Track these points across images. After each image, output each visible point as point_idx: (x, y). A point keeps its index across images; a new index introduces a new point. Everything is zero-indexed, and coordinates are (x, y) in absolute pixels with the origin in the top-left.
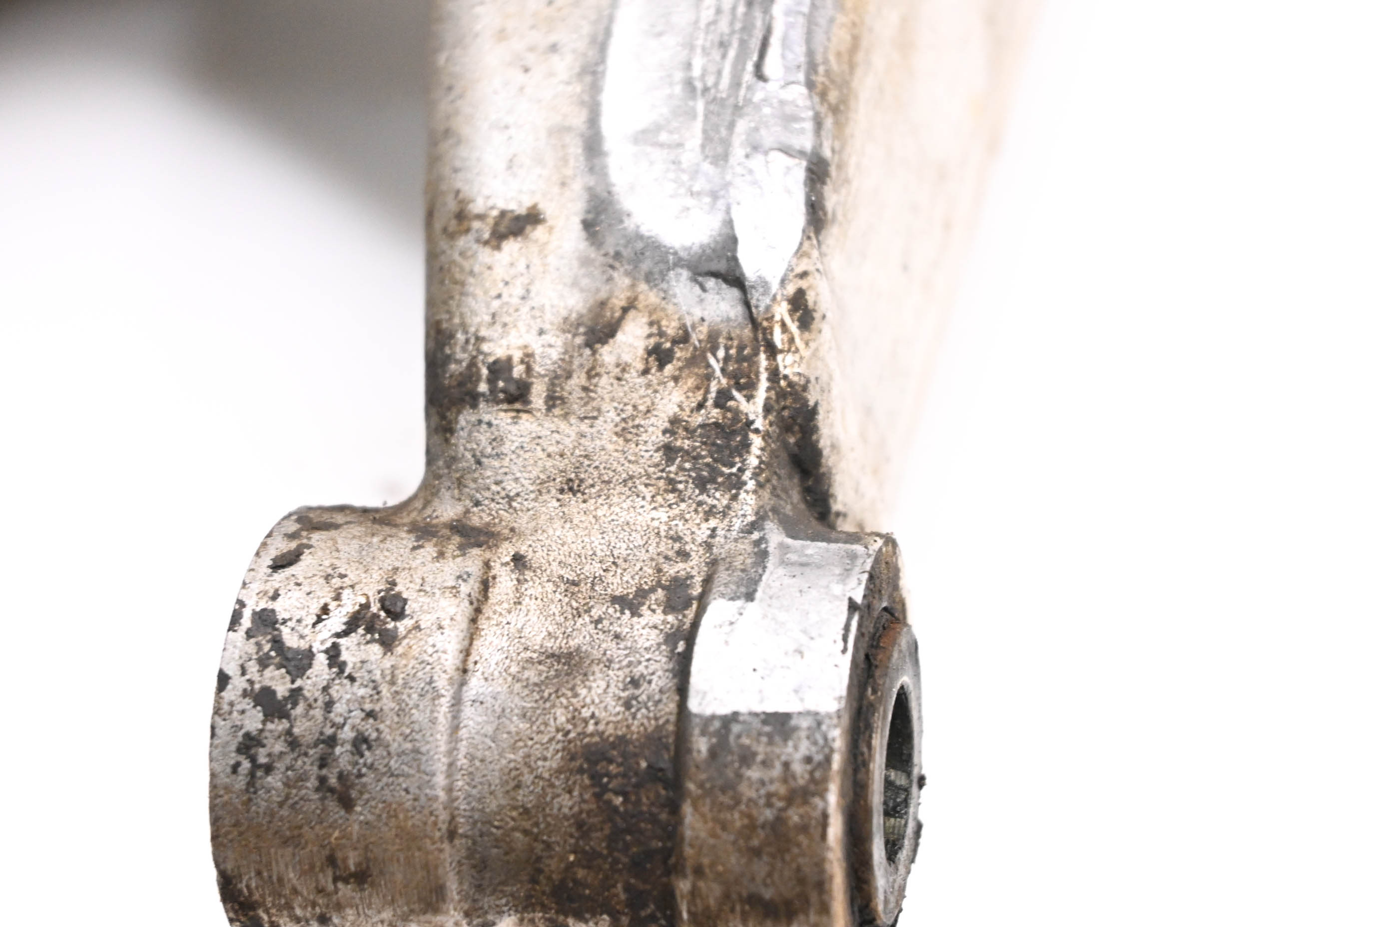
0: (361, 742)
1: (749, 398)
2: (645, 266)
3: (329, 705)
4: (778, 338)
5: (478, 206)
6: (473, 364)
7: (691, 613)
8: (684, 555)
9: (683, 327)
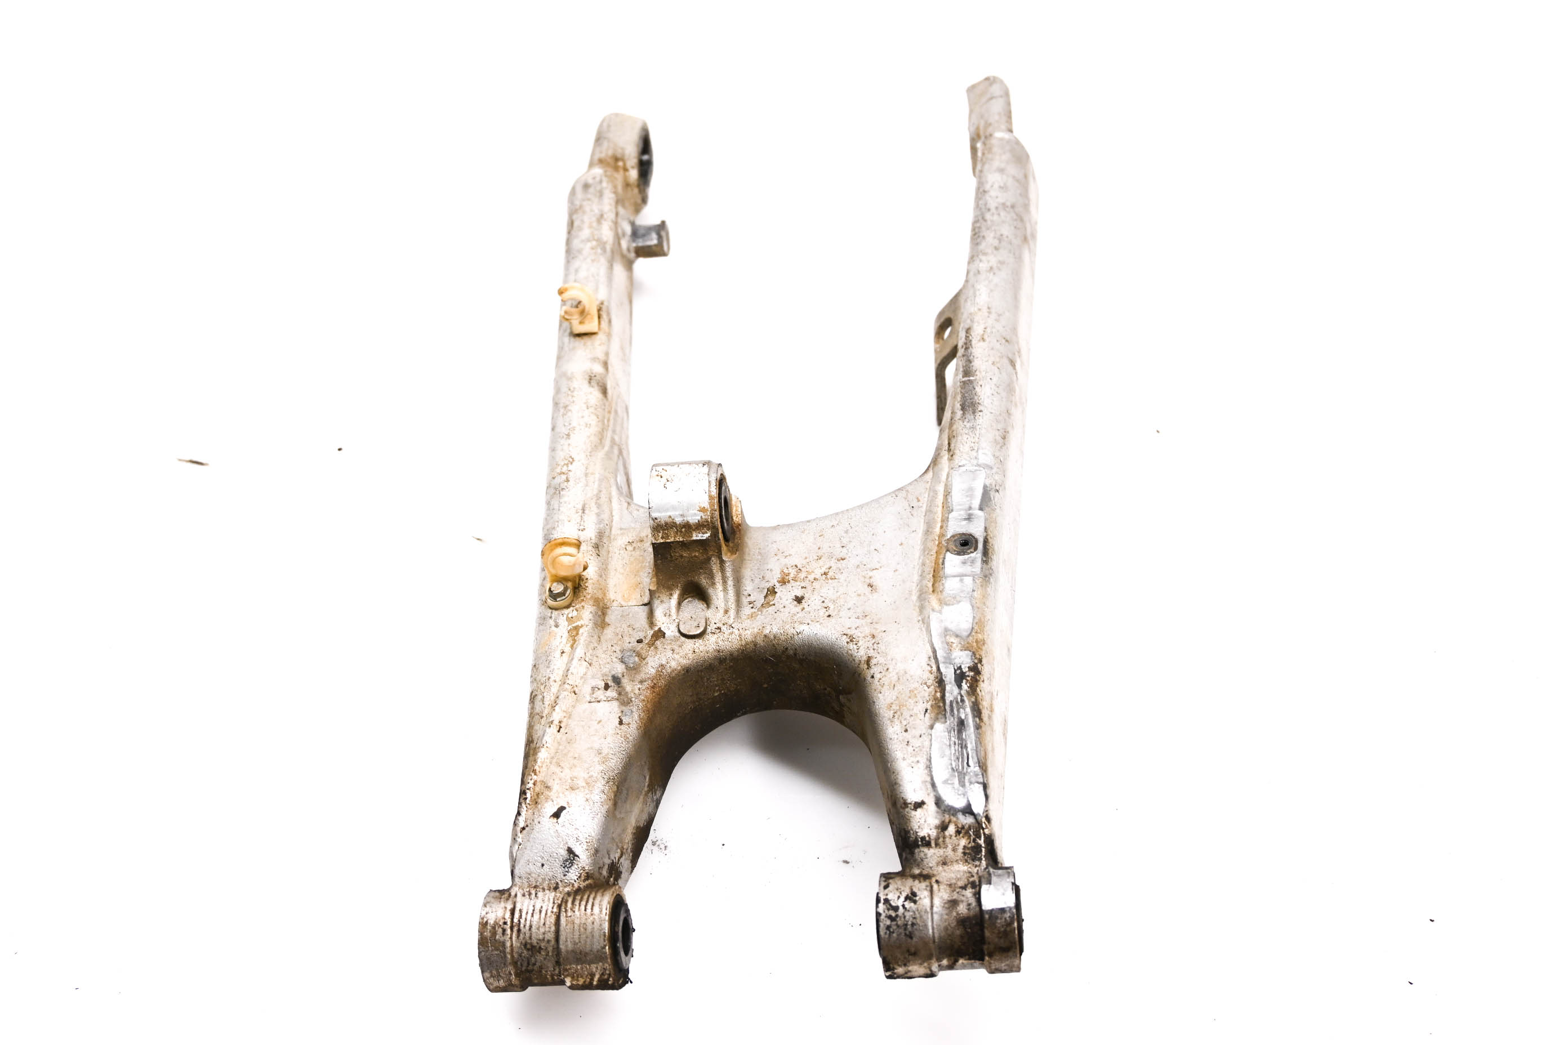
0: (913, 924)
1: (980, 840)
2: (952, 812)
3: (905, 917)
4: (984, 826)
5: (909, 801)
6: (916, 838)
7: (978, 888)
8: (973, 876)
9: (963, 825)
